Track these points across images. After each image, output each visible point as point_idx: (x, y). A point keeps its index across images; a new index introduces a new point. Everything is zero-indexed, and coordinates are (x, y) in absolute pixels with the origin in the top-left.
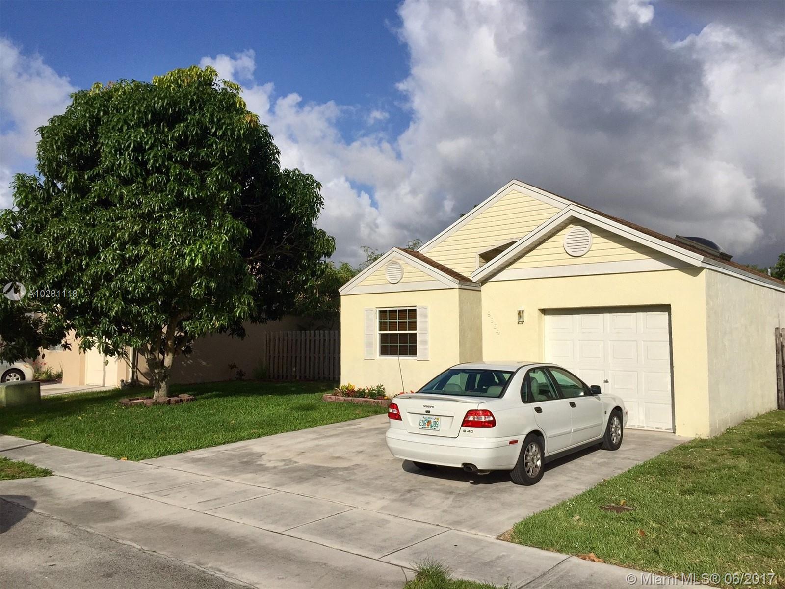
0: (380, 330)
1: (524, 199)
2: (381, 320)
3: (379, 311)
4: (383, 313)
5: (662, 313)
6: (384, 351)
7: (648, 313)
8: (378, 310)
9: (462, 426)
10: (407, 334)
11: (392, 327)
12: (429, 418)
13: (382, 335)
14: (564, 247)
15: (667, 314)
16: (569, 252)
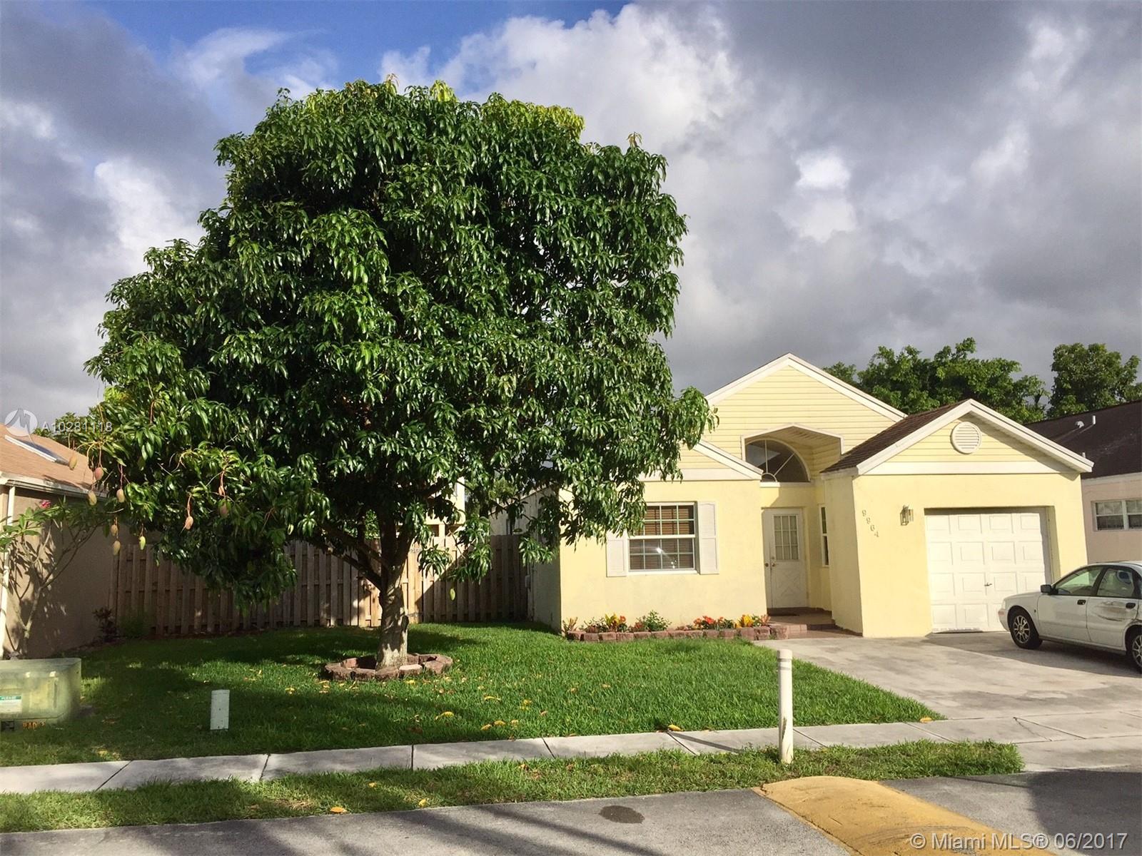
0: (629, 535)
1: (802, 379)
5: (1034, 514)
6: (636, 564)
7: (1022, 514)
11: (649, 529)
13: (631, 541)
14: (952, 443)
15: (1038, 515)
16: (959, 448)
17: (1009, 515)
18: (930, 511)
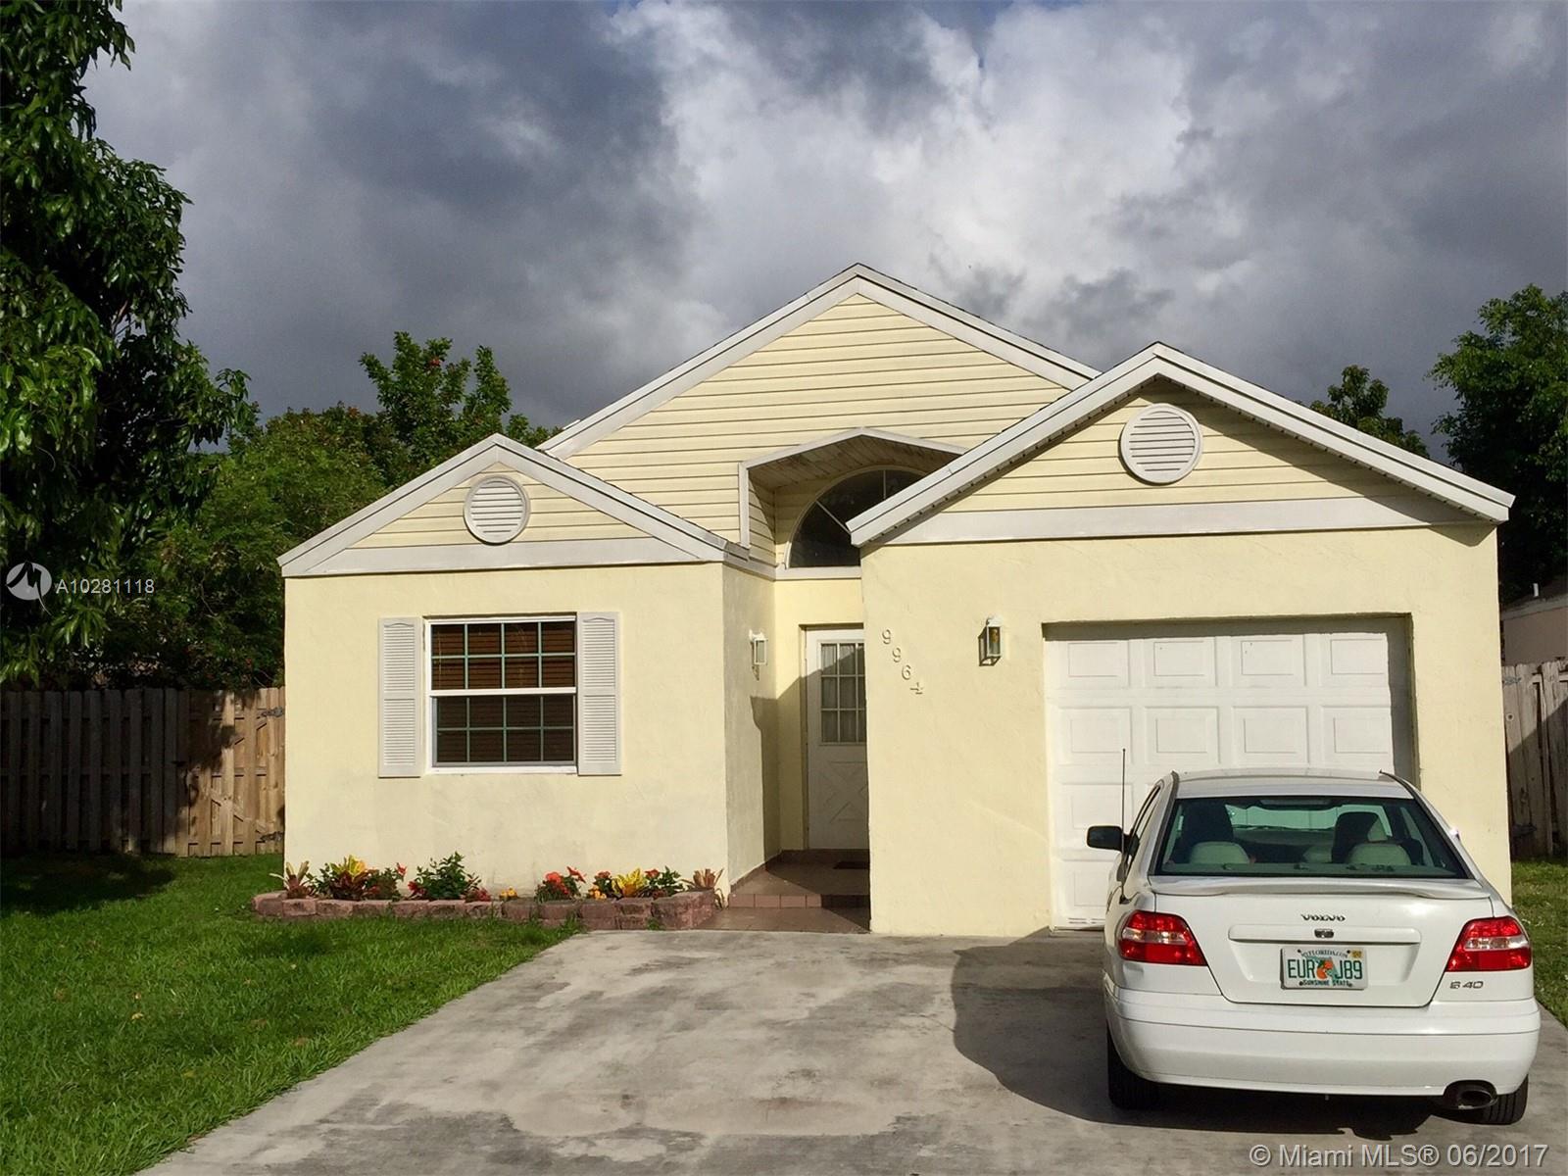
0: (435, 687)
1: (888, 322)
2: (437, 654)
3: (434, 627)
4: (445, 635)
5: (1371, 635)
6: (449, 750)
7: (1335, 636)
8: (428, 624)
9: (1446, 970)
10: (537, 697)
11: (486, 673)
12: (1322, 952)
13: (441, 700)
14: (1121, 458)
15: (1383, 637)
16: (1138, 470)
17: (1298, 638)
18: (1051, 631)
